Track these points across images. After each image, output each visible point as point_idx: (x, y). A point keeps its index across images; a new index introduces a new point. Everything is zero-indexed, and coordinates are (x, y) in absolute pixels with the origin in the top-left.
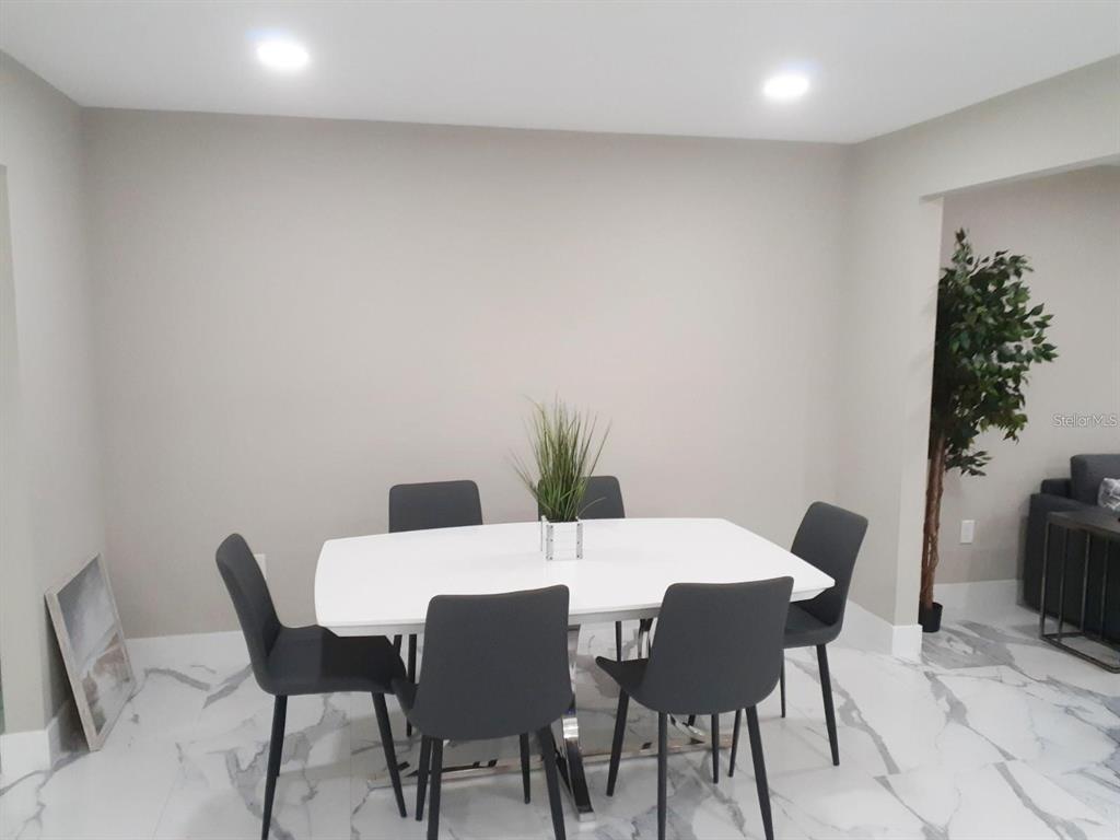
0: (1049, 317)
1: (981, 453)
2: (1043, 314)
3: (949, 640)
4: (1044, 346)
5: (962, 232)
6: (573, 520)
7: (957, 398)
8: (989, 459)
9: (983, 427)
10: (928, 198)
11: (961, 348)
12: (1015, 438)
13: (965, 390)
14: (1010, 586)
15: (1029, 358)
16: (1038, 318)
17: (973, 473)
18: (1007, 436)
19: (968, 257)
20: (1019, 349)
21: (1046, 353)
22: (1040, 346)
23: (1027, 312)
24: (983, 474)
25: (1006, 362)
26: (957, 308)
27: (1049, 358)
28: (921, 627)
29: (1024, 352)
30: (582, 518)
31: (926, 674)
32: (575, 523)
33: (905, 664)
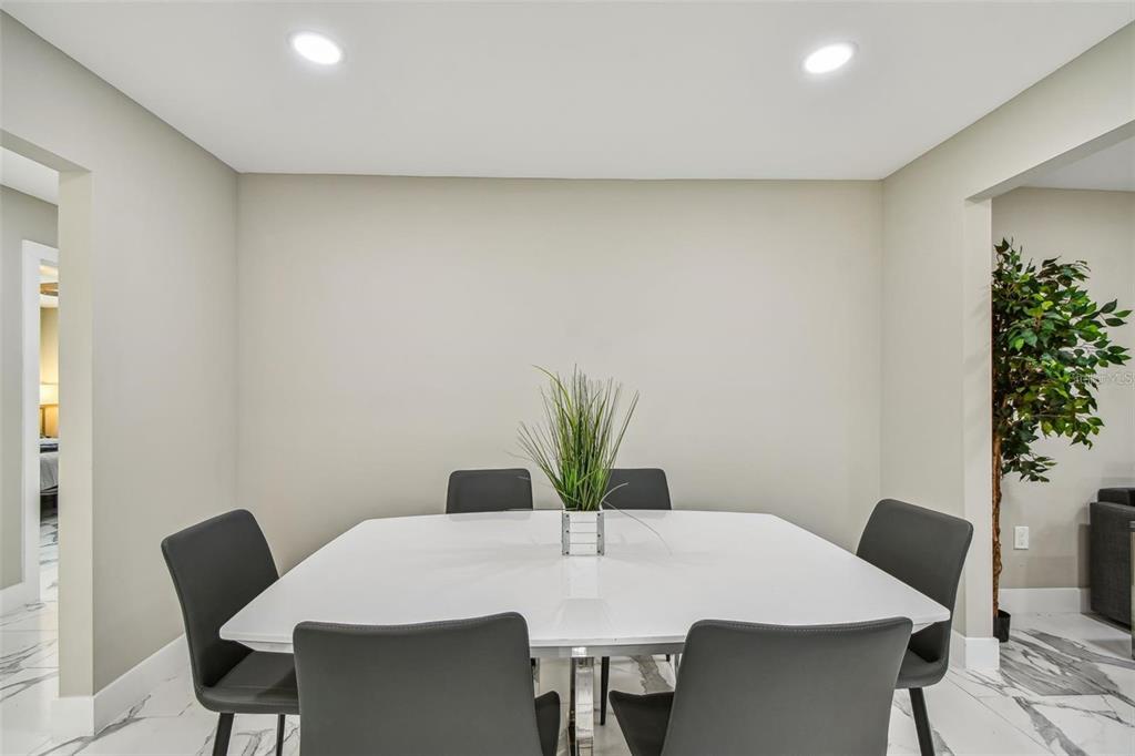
0: (1126, 313)
1: (1042, 459)
2: (1117, 310)
3: (1025, 654)
4: (1110, 349)
5: (1005, 242)
6: (594, 508)
7: (1011, 403)
8: (1051, 464)
9: (1046, 432)
10: (976, 199)
11: (1026, 346)
12: (1086, 442)
13: (1023, 393)
14: (1075, 595)
15: (1093, 361)
16: (1111, 316)
17: (1034, 479)
18: (1076, 441)
19: (1018, 263)
20: (1079, 352)
21: (1116, 356)
22: (1105, 349)
23: (1098, 309)
24: (1046, 480)
25: (1066, 366)
26: (1011, 308)
27: (1118, 361)
28: (998, 640)
29: (1086, 356)
30: (605, 507)
31: (1018, 700)
32: (595, 513)
33: (986, 684)
